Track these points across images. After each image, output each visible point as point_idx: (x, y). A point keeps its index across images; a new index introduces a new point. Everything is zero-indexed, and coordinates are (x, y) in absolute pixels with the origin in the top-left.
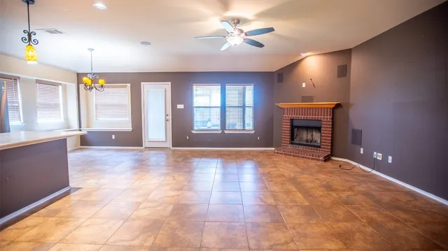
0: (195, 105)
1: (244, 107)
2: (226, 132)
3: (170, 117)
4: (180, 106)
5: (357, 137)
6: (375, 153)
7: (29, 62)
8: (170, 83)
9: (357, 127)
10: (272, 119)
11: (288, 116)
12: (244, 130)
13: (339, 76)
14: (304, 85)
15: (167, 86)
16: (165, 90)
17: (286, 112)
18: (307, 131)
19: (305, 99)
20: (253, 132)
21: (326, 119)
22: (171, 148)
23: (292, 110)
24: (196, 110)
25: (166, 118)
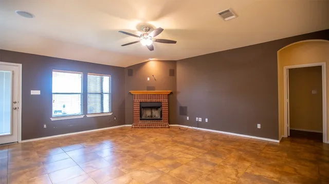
1: (102, 94)
2: (88, 116)
3: (19, 105)
4: (35, 92)
5: (183, 111)
6: (197, 118)
8: (21, 65)
9: (183, 105)
10: (124, 103)
11: (137, 100)
12: (102, 113)
13: (170, 75)
14: (148, 79)
15: (18, 68)
16: (13, 71)
17: (136, 97)
18: (152, 110)
19: (149, 88)
20: (111, 114)
21: (164, 101)
23: (141, 96)
24: (54, 97)
25: (12, 105)
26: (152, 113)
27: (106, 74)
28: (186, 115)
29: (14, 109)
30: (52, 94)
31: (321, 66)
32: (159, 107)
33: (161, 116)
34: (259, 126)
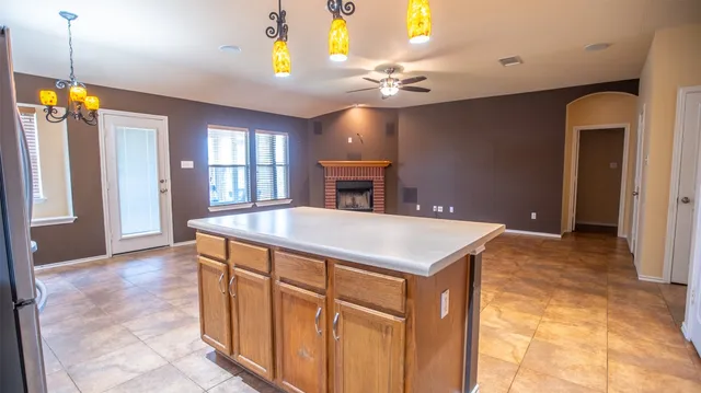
0: (210, 163)
1: (274, 166)
2: (258, 204)
3: (168, 185)
4: (187, 164)
5: (411, 195)
6: (435, 207)
7: (278, 75)
8: (166, 118)
9: (410, 185)
10: (307, 182)
11: (332, 178)
12: (276, 200)
13: (387, 134)
14: (350, 140)
15: (162, 122)
16: (158, 130)
17: (329, 170)
19: (352, 157)
20: (289, 202)
21: (378, 178)
22: (172, 245)
23: (338, 170)
24: (212, 172)
25: (160, 186)
26: (353, 200)
27: (280, 130)
28: (415, 202)
29: (162, 192)
30: (208, 166)
31: (623, 129)
32: (368, 190)
33: (371, 205)
34: (534, 216)
